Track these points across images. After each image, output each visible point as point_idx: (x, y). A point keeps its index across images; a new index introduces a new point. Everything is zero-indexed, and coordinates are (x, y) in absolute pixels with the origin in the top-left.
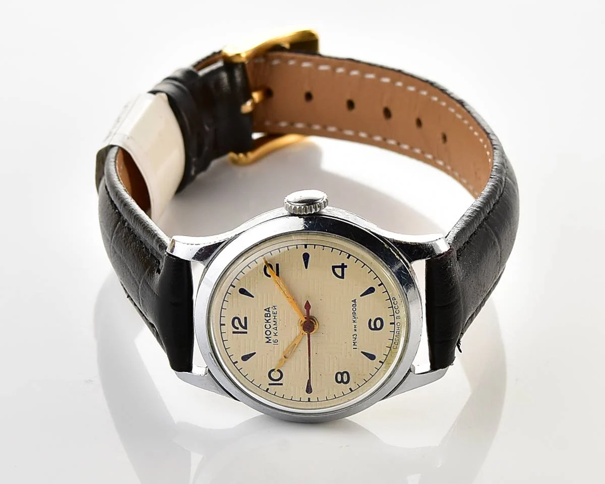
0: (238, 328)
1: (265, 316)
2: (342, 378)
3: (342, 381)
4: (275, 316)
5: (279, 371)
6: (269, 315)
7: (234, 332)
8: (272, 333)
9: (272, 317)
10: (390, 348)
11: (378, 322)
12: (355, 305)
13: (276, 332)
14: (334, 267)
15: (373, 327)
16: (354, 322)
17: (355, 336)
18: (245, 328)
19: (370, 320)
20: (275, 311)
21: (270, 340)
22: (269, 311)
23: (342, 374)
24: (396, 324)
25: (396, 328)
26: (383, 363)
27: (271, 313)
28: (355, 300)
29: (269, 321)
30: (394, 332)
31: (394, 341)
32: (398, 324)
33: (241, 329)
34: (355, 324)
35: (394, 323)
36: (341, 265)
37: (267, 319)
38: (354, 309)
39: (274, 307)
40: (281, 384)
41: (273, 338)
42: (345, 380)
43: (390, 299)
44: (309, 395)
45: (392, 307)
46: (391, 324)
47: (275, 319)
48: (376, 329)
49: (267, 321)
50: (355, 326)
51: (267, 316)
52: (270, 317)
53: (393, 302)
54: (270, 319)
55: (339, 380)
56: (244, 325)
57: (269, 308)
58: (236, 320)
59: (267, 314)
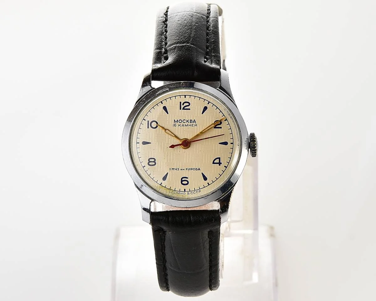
0: (183, 105)
1: (190, 120)
2: (151, 162)
3: (149, 162)
4: (190, 125)
5: (157, 126)
6: (191, 122)
7: (180, 103)
8: (180, 123)
9: (189, 124)
10: (170, 189)
11: (186, 182)
12: (196, 169)
13: (181, 125)
14: (219, 158)
15: (183, 179)
16: (186, 169)
17: (177, 169)
18: (184, 109)
19: (187, 178)
20: (194, 125)
21: (176, 122)
22: (194, 122)
23: (154, 162)
24: (185, 192)
25: (182, 192)
26: (161, 185)
27: (192, 123)
28: (200, 170)
29: (188, 122)
30: (180, 191)
31: (174, 191)
32: (184, 194)
33: (182, 107)
34: (185, 169)
35: (185, 191)
36: (221, 162)
37: (189, 121)
38: (194, 169)
39: (196, 125)
40: (148, 128)
41: (177, 124)
42: (150, 163)
43: (200, 189)
44: (141, 143)
45: (195, 190)
46: (185, 190)
47: (189, 125)
48: (182, 181)
49: (188, 121)
50: (184, 169)
51: (190, 121)
52: (190, 123)
53: (198, 190)
54: (189, 122)
55: (150, 160)
56: (185, 108)
57: (195, 122)
58: (188, 104)
59: (192, 121)
